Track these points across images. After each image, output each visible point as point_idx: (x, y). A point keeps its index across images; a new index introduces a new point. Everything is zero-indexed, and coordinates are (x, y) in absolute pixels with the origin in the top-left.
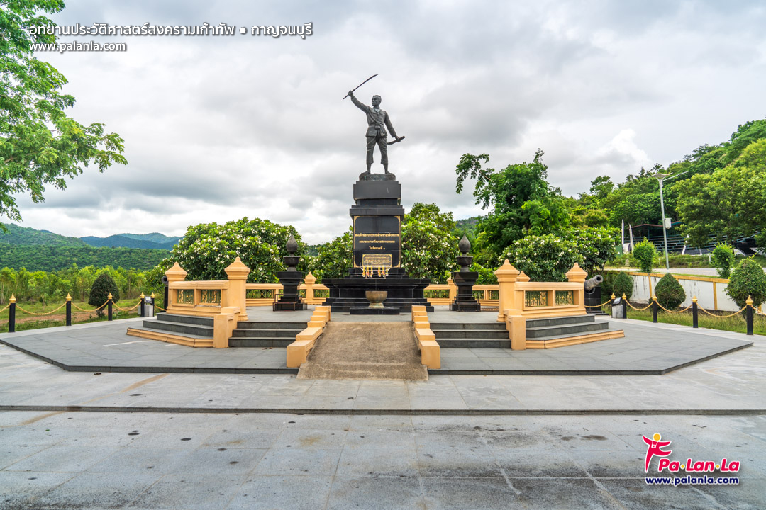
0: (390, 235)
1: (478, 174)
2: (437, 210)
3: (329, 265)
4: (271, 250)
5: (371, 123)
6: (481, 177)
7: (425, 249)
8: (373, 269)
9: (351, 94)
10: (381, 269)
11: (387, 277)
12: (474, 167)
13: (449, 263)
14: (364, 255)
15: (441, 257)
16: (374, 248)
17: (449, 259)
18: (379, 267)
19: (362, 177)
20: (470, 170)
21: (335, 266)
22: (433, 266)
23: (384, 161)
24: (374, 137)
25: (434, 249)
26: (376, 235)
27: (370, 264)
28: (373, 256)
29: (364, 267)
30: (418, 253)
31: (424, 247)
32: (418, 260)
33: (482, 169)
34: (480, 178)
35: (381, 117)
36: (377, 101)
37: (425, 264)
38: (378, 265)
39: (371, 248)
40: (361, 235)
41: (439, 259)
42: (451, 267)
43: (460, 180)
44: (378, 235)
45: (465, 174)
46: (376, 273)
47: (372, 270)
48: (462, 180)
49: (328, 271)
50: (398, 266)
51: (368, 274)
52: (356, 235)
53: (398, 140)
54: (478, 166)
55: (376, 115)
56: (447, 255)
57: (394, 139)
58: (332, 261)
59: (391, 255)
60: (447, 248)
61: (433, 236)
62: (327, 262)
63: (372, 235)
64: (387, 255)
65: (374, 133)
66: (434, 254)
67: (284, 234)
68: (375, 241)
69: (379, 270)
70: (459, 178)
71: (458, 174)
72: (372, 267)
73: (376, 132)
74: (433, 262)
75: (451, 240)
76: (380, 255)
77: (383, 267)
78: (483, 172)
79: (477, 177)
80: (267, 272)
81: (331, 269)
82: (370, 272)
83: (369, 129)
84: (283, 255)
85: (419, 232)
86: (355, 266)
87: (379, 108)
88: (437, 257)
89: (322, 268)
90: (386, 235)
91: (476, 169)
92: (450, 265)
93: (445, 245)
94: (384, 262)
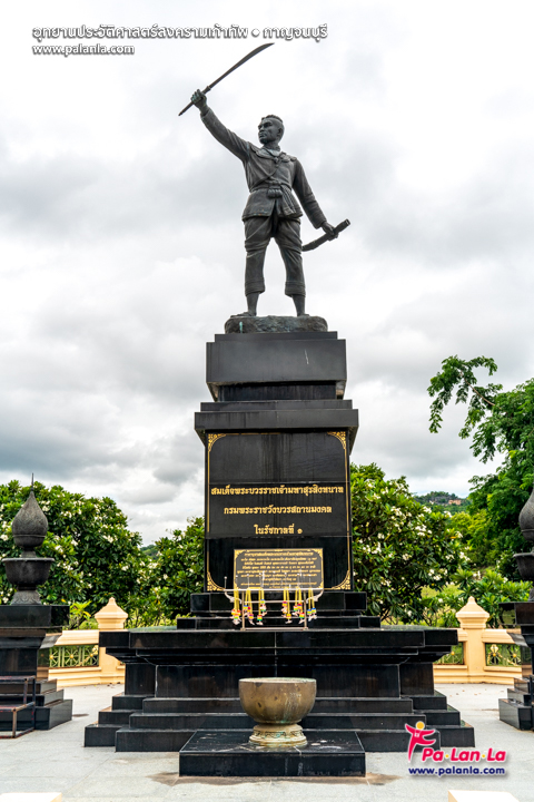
0: (316, 490)
1: (471, 394)
2: (381, 475)
3: (179, 577)
4: (57, 548)
5: (256, 184)
6: (477, 400)
7: (382, 540)
8: (268, 597)
9: (199, 100)
10: (292, 596)
11: (310, 624)
12: (462, 382)
13: (432, 571)
14: (237, 552)
15: (414, 557)
16: (269, 530)
17: (431, 561)
18: (286, 590)
19: (232, 325)
20: (455, 388)
21: (191, 578)
22: (397, 575)
23: (295, 289)
24: (264, 218)
25: (400, 539)
26: (274, 490)
27: (256, 580)
28: (266, 553)
29: (236, 590)
30: (367, 549)
31: (380, 536)
32: (368, 563)
33: (478, 385)
34: (475, 403)
35: (283, 167)
36: (271, 130)
37: (382, 574)
38: (281, 582)
39: (259, 531)
40: (228, 491)
41: (411, 560)
42: (438, 578)
43: (438, 406)
44: (281, 490)
45: (446, 396)
46: (275, 609)
47: (262, 601)
48: (440, 407)
49: (177, 590)
50: (345, 585)
51: (249, 613)
52: (215, 491)
53: (332, 234)
54: (470, 378)
55: (269, 163)
56: (427, 551)
57: (321, 233)
58: (185, 568)
59: (320, 551)
60: (426, 538)
61: (398, 512)
62: (175, 570)
63: (263, 491)
64: (309, 552)
65: (267, 208)
66: (400, 550)
67: (89, 513)
68: (272, 510)
69: (286, 601)
70: (436, 403)
71: (432, 395)
72: (261, 590)
73: (271, 204)
74: (398, 568)
75: (432, 520)
76: (289, 552)
77: (298, 589)
78: (480, 391)
79: (469, 399)
80: (49, 593)
81: (183, 585)
82: (256, 607)
83: (251, 200)
84: (87, 556)
85: (367, 505)
86: (212, 586)
87: (278, 149)
88: (405, 557)
89: (164, 583)
90: (306, 490)
91: (466, 386)
92: (437, 573)
93: (422, 530)
94: (300, 572)
